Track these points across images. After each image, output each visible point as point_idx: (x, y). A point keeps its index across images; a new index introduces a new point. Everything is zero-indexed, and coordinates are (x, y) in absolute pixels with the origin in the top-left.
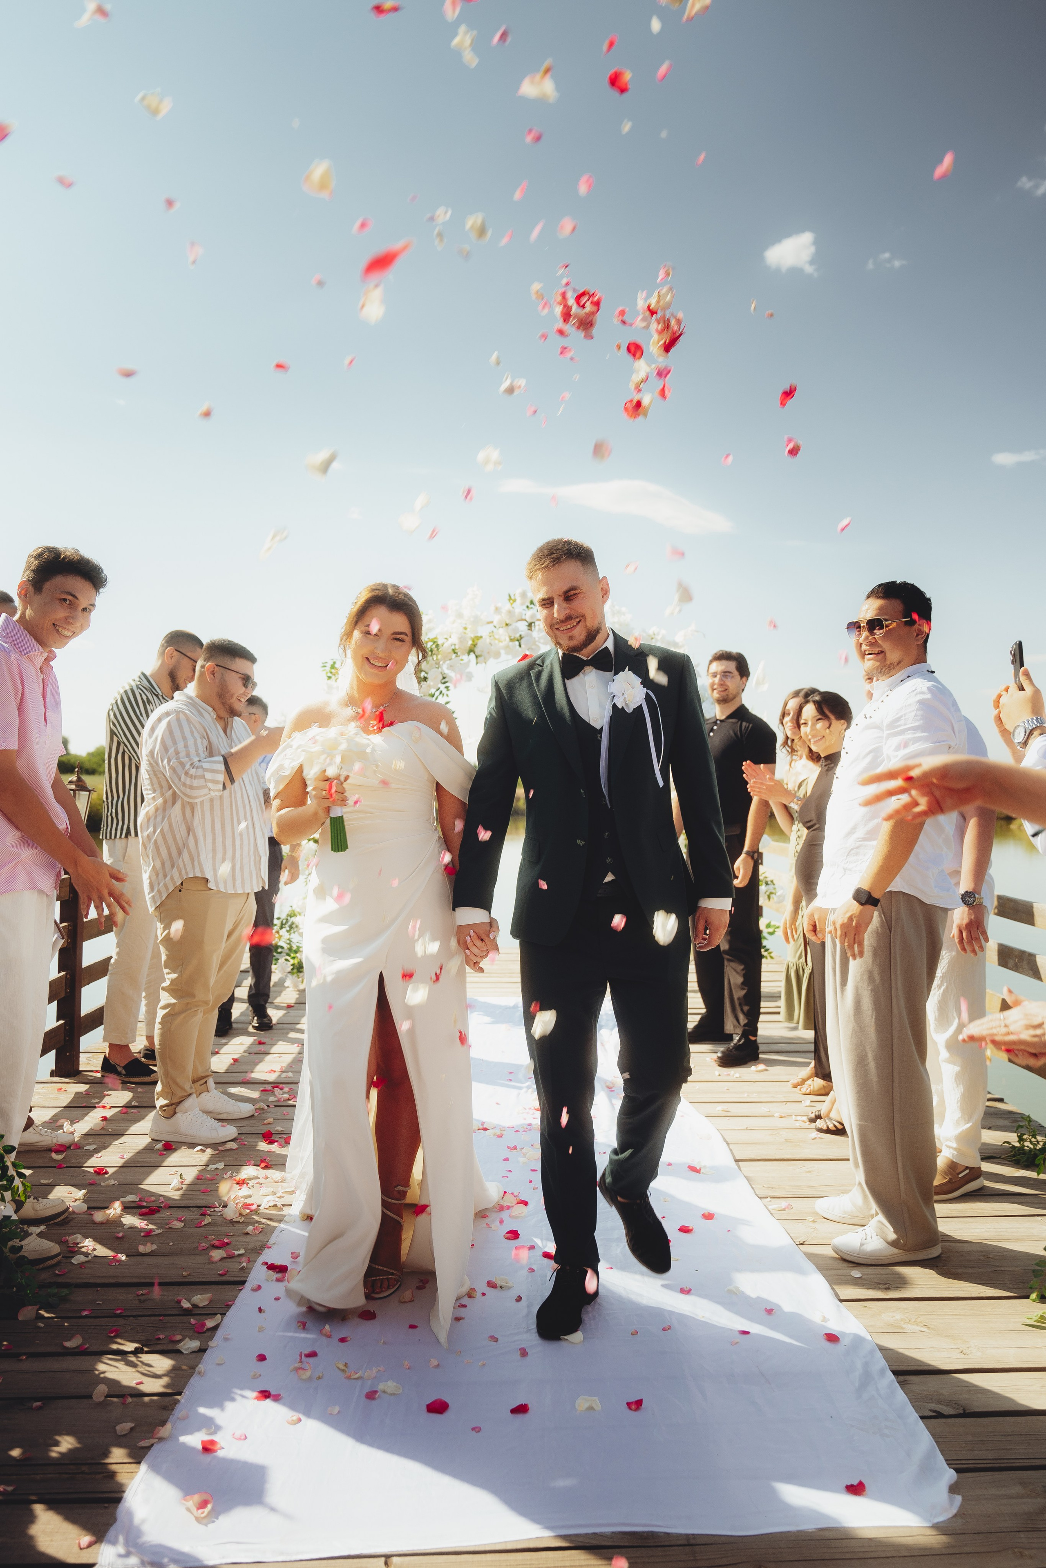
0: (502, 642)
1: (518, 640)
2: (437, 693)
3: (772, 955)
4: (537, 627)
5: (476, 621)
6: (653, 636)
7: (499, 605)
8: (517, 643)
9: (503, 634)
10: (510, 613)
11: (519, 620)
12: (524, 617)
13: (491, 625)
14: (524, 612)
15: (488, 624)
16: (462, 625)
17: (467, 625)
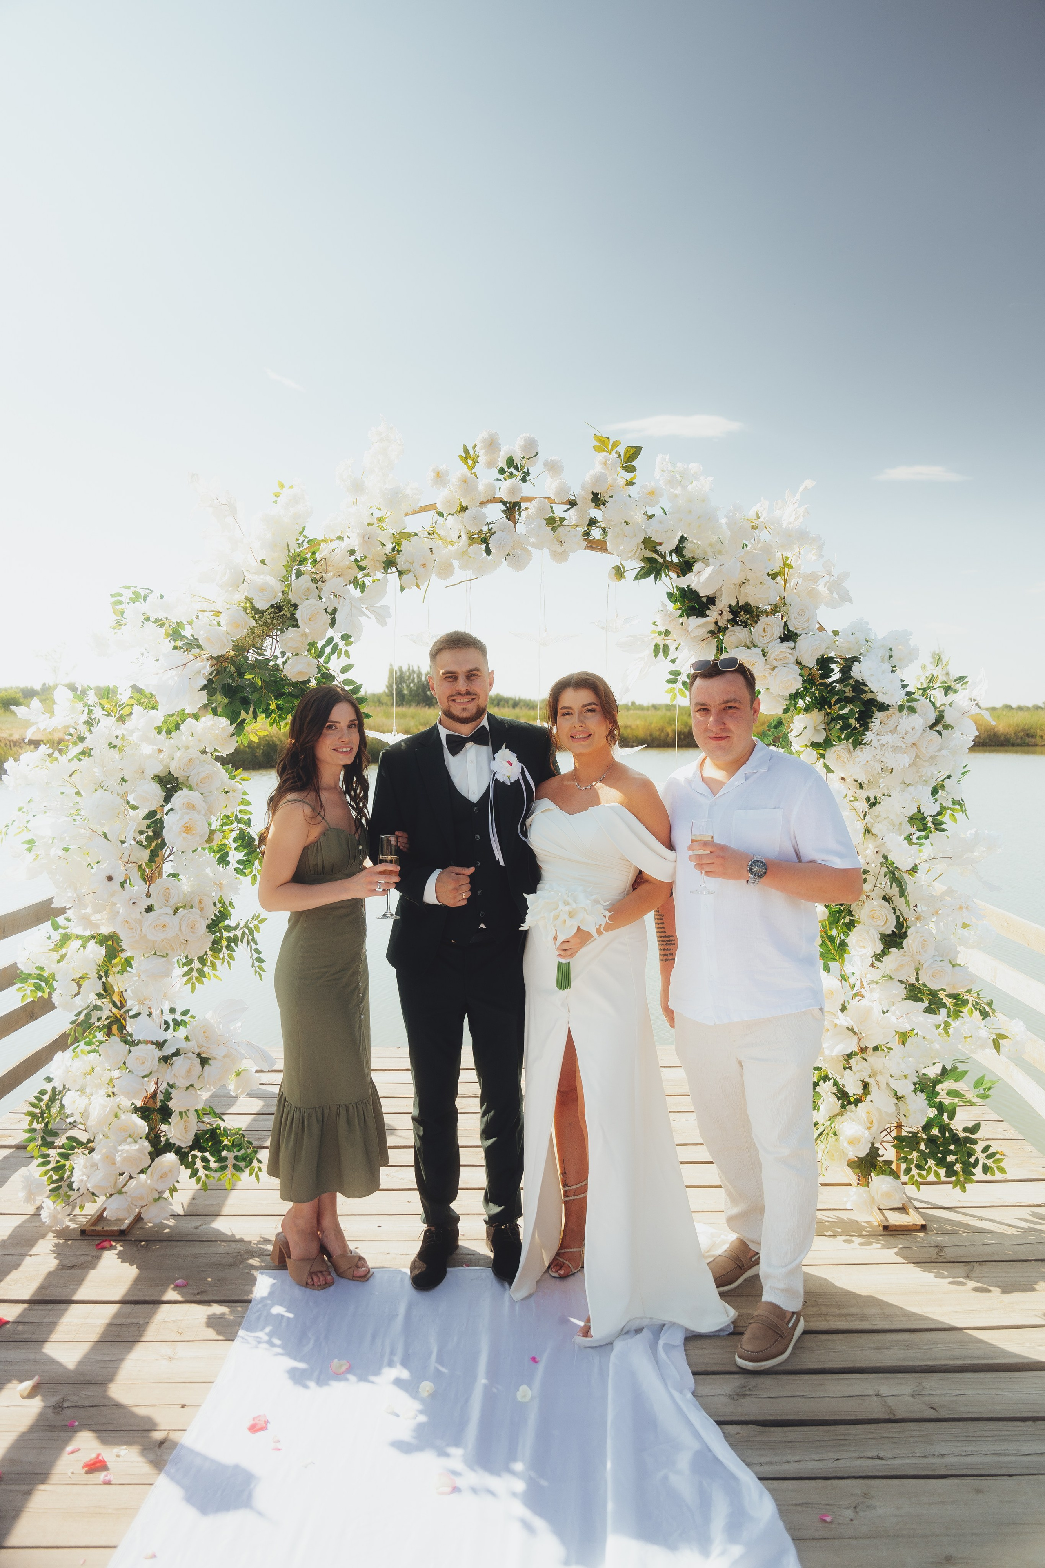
0: (452, 543)
1: (484, 541)
2: (328, 650)
3: (1002, 1164)
4: (524, 514)
6: (756, 522)
7: (443, 467)
8: (484, 546)
9: (453, 526)
10: (466, 484)
11: (489, 502)
12: (497, 495)
13: (433, 513)
14: (497, 484)
15: (424, 509)
16: (371, 511)
17: (380, 509)
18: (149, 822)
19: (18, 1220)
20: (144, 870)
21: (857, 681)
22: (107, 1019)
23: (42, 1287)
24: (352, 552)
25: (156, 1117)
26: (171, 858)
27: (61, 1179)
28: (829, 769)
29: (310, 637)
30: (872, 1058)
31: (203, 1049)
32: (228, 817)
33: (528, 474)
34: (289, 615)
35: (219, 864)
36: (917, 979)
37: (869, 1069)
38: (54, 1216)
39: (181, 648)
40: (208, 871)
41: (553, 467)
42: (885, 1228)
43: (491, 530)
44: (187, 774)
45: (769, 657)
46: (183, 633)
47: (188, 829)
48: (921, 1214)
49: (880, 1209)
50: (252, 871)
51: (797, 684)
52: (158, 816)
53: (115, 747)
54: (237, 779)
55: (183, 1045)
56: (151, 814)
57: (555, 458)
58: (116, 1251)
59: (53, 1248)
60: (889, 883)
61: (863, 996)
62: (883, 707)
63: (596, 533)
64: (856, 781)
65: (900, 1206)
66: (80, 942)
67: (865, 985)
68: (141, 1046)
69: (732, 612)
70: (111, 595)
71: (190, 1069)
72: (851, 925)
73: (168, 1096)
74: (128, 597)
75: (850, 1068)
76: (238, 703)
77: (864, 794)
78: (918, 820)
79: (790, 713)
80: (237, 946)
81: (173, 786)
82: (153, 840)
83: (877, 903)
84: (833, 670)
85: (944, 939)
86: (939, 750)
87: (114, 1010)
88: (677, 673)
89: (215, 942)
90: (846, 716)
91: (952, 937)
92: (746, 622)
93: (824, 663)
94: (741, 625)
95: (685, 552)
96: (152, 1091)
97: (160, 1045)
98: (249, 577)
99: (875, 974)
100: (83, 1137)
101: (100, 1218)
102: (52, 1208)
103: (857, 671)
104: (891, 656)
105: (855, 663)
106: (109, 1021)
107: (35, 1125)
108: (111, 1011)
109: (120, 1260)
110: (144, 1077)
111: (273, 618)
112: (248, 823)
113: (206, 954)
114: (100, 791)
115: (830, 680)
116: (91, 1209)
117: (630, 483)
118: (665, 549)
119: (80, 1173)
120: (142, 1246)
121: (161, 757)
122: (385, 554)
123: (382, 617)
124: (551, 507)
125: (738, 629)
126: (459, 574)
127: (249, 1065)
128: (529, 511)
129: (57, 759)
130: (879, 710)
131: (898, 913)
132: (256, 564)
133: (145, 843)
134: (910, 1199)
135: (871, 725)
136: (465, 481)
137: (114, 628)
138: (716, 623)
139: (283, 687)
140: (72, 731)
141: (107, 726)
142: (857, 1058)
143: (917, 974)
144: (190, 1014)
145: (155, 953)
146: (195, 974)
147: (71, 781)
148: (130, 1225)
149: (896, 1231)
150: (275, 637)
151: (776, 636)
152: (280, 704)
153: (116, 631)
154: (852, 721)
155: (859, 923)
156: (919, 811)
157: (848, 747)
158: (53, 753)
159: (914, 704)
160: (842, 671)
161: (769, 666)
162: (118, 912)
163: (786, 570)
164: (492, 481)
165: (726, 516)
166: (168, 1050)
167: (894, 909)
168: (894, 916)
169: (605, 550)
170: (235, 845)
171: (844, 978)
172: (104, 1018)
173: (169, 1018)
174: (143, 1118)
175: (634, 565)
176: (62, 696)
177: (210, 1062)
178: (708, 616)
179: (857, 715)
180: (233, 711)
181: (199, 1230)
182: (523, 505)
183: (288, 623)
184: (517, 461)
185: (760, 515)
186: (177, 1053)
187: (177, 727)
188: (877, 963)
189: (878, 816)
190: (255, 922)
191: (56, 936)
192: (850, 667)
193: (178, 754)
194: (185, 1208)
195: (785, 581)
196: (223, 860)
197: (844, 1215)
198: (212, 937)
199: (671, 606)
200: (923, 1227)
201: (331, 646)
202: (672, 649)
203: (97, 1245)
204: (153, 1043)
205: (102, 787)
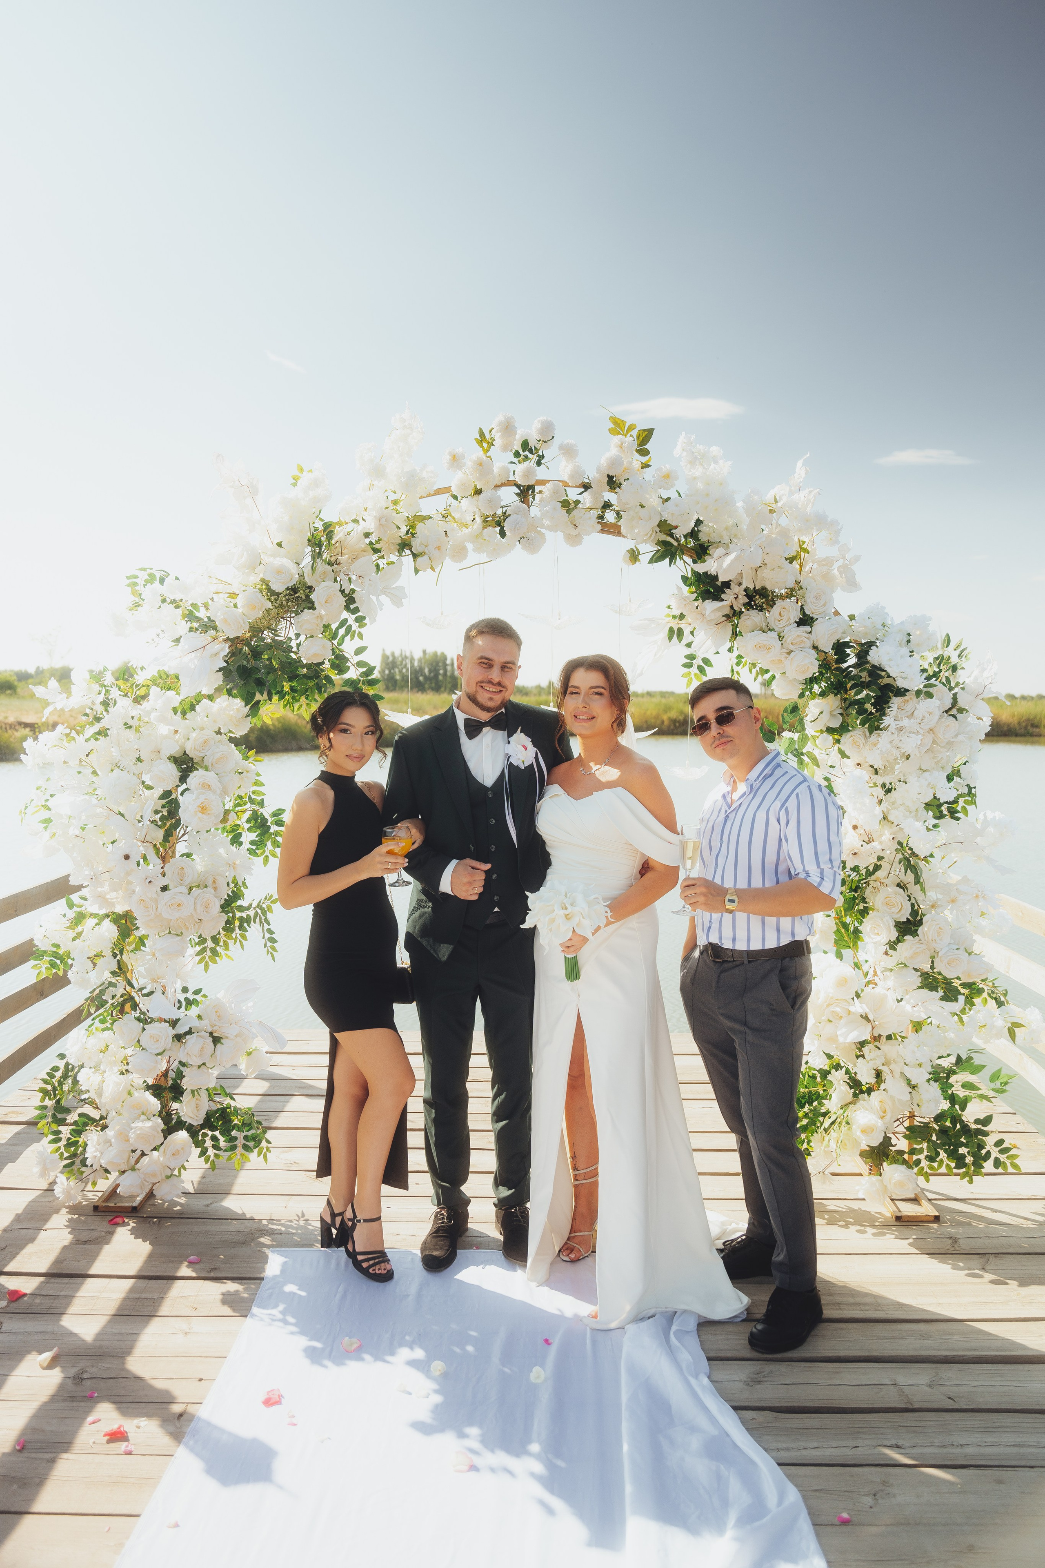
0: (466, 526)
1: (499, 524)
2: (342, 632)
3: (1016, 1159)
4: (538, 497)
5: (411, 481)
6: (774, 506)
7: (459, 450)
8: (498, 529)
9: (468, 508)
10: (482, 467)
11: (503, 485)
12: (512, 478)
13: (447, 495)
14: (512, 467)
15: (439, 492)
16: (387, 494)
17: (395, 493)
18: (164, 802)
19: (33, 1195)
20: (158, 849)
21: (874, 666)
22: (121, 996)
23: (58, 1261)
24: (367, 535)
25: (168, 1095)
26: (186, 837)
27: (74, 1155)
28: (843, 754)
29: (325, 619)
30: (885, 1046)
31: (215, 1028)
32: (241, 797)
33: (543, 457)
34: (304, 598)
35: (232, 844)
36: (932, 968)
37: (883, 1057)
38: (68, 1192)
39: (197, 629)
40: (222, 851)
41: (569, 451)
42: (898, 1218)
43: (505, 512)
44: (202, 755)
45: (786, 641)
46: (197, 614)
47: (203, 809)
48: (934, 1205)
49: (892, 1200)
50: (264, 851)
51: (813, 669)
52: (173, 796)
53: (130, 727)
54: (251, 760)
55: (196, 1023)
56: (167, 794)
57: (571, 441)
58: (129, 1228)
59: (67, 1224)
60: (903, 871)
61: (876, 985)
62: (901, 692)
63: (610, 517)
64: (872, 766)
65: (912, 1196)
66: (96, 921)
67: (879, 973)
68: (156, 1024)
69: (747, 596)
70: (127, 577)
71: (203, 1048)
72: (865, 912)
73: (180, 1075)
74: (144, 579)
75: (863, 1056)
76: (253, 684)
77: (880, 780)
78: (934, 806)
79: (806, 697)
80: (249, 926)
81: (188, 767)
82: (167, 820)
83: (892, 890)
84: (849, 655)
85: (960, 928)
86: (956, 736)
87: (128, 988)
88: (692, 657)
89: (228, 922)
90: (862, 701)
91: (968, 924)
92: (761, 606)
93: (840, 648)
94: (756, 609)
95: (701, 536)
96: (164, 1069)
97: (174, 1023)
98: (266, 559)
99: (891, 962)
100: (96, 1115)
101: (113, 1193)
102: (66, 1184)
103: (875, 657)
104: (909, 641)
105: (872, 648)
106: (122, 999)
107: (49, 1103)
108: (125, 989)
109: (133, 1236)
110: (158, 1054)
111: (288, 600)
112: (261, 804)
113: (219, 933)
114: (117, 771)
115: (845, 665)
116: (104, 1185)
117: (646, 466)
118: (680, 533)
119: (94, 1149)
120: (154, 1223)
121: (177, 737)
122: (400, 536)
123: (398, 598)
124: (565, 490)
125: (753, 613)
126: (473, 557)
127: (261, 1045)
128: (544, 493)
129: (74, 739)
130: (896, 696)
131: (913, 901)
132: (271, 547)
133: (160, 823)
134: (922, 1190)
135: (887, 711)
136: (481, 465)
137: (130, 610)
138: (732, 607)
139: (297, 669)
140: (88, 711)
141: (123, 706)
142: (871, 1046)
143: (933, 962)
144: (202, 994)
145: (170, 932)
146: (208, 953)
147: (87, 761)
148: (141, 1202)
149: (908, 1221)
150: (289, 619)
151: (792, 621)
152: (294, 686)
153: (132, 612)
154: (868, 706)
155: (873, 910)
156: (935, 797)
157: (864, 732)
158: (70, 733)
159: (931, 690)
160: (858, 656)
161: (785, 651)
162: (134, 891)
163: (803, 554)
164: (506, 464)
165: (743, 501)
166: (181, 1029)
167: (909, 896)
168: (909, 903)
169: (619, 534)
170: (248, 826)
171: (857, 966)
172: (118, 996)
173: (182, 997)
174: (155, 1095)
175: (648, 549)
176: (79, 677)
177: (222, 1041)
178: (723, 600)
179: (873, 701)
180: (248, 692)
181: (209, 1208)
182: (537, 488)
183: (303, 606)
184: (532, 444)
185: (778, 498)
186: (190, 1032)
187: (192, 708)
188: (891, 952)
189: (893, 803)
190: (268, 903)
191: (71, 914)
192: (867, 653)
193: (194, 735)
194: (196, 1186)
195: (801, 566)
196: (236, 840)
197: (855, 1205)
198: (224, 917)
199: (686, 589)
200: (937, 1219)
201: (344, 628)
202: (686, 632)
203: (110, 1221)
204: (166, 1021)
205: (119, 767)
